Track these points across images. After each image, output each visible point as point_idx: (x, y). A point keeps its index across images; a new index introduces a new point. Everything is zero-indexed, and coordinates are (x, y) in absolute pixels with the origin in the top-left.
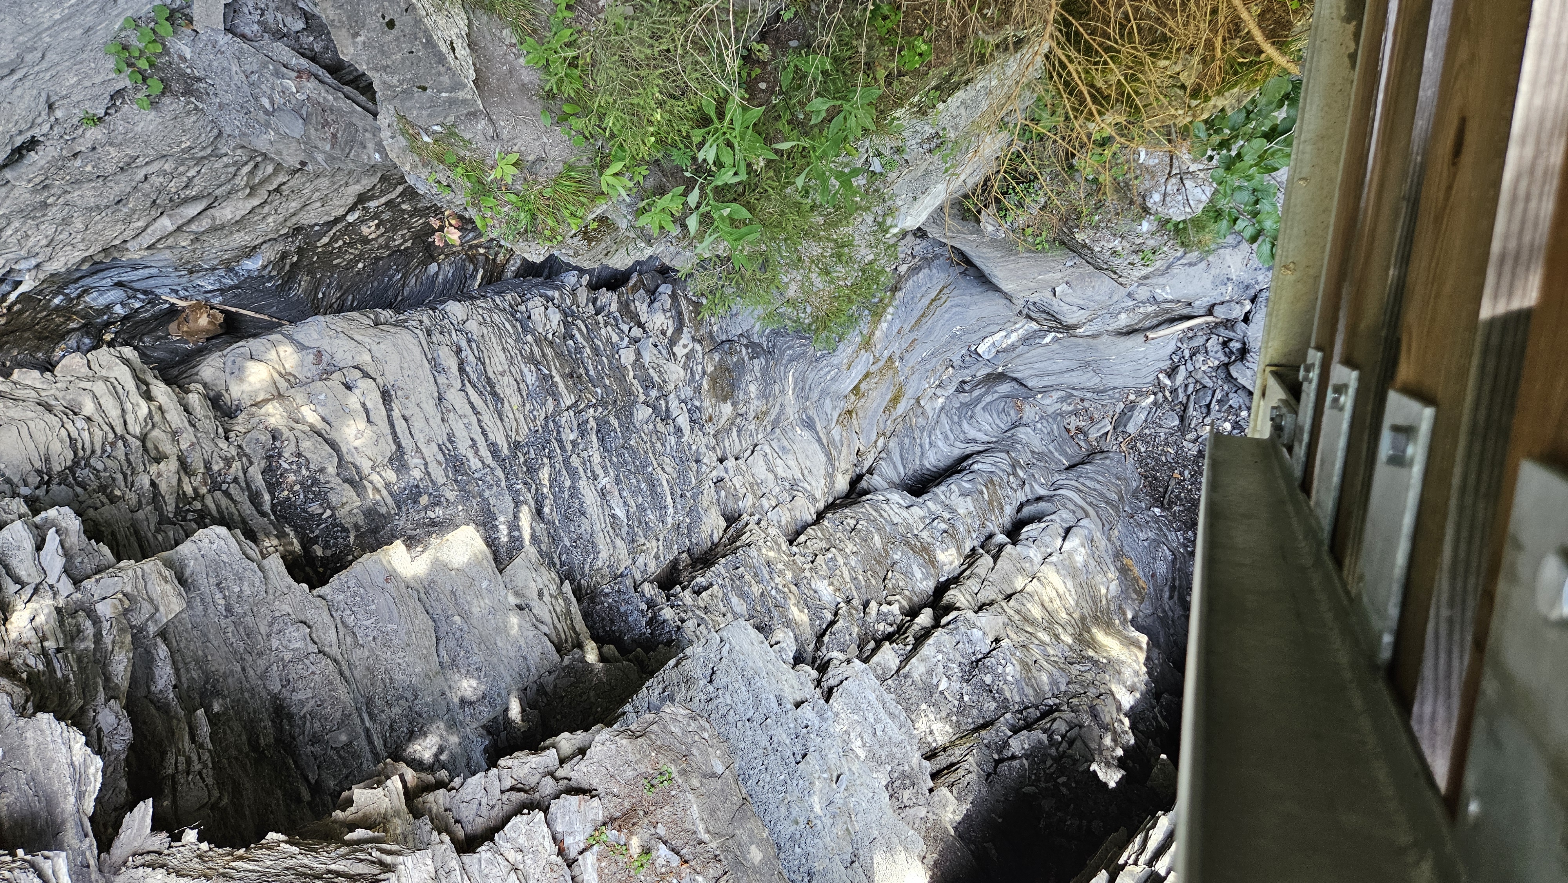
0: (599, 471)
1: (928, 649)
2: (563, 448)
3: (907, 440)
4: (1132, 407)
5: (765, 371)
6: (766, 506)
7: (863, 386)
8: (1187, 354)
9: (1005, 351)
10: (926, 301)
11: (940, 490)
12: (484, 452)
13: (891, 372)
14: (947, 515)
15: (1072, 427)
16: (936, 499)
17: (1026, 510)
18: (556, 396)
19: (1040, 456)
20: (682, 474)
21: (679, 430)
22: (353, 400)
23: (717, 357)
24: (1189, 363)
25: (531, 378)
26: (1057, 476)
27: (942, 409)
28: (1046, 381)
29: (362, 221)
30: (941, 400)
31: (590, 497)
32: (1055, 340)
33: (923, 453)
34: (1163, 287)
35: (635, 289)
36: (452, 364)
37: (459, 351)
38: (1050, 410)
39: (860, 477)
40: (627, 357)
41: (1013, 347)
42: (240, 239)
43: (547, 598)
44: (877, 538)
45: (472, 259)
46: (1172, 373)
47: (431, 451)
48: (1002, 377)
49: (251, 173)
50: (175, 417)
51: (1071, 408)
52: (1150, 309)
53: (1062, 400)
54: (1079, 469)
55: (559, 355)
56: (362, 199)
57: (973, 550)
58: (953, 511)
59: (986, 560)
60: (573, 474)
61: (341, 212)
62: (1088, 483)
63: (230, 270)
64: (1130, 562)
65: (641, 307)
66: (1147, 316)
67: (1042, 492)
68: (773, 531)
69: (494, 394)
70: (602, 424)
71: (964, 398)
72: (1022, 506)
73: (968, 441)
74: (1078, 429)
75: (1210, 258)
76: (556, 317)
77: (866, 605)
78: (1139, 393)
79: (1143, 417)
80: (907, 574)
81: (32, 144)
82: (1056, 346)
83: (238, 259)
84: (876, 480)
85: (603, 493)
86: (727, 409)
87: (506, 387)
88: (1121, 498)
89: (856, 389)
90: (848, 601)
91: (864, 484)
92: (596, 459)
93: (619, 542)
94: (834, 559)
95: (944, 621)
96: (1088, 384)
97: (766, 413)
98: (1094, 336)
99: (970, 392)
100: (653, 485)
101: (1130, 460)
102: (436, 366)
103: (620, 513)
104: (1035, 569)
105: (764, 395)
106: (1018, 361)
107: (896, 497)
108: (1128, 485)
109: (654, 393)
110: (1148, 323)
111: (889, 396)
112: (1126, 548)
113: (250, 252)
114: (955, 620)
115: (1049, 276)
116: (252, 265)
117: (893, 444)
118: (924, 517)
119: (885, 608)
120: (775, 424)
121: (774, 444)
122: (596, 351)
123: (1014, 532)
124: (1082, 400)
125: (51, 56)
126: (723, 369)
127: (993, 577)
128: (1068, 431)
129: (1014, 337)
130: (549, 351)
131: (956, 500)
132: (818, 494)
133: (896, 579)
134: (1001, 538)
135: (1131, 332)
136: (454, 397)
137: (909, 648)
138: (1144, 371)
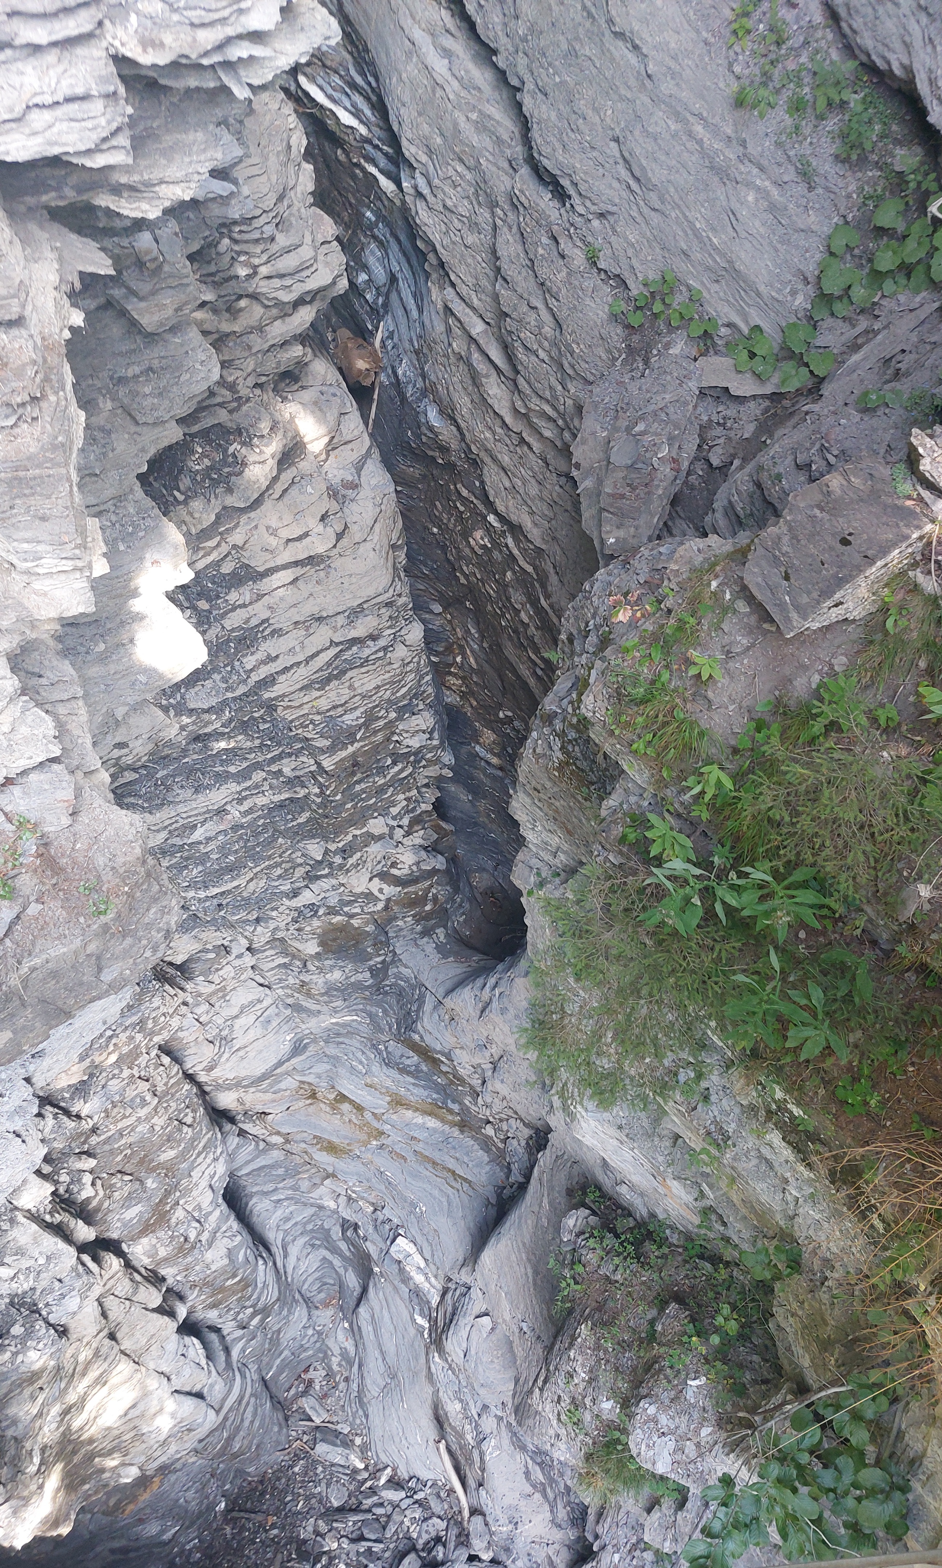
0: (246, 805)
1: (52, 1243)
2: (273, 760)
3: (281, 1171)
4: (347, 1444)
5: (358, 986)
6: (199, 1010)
7: (346, 1107)
8: (420, 1496)
9: (402, 1271)
10: (451, 1164)
11: (234, 1224)
12: (263, 672)
13: (363, 1137)
14: (204, 1237)
15: (311, 1374)
16: (224, 1219)
17: (213, 1337)
18: (331, 750)
19: (275, 1341)
20: (246, 903)
21: (295, 893)
22: (313, 523)
23: (370, 928)
24: (409, 1501)
25: (349, 719)
26: (253, 1367)
27: (321, 1208)
28: (367, 1329)
29: (489, 529)
30: (332, 1205)
31: (218, 796)
32: (420, 1330)
33: (266, 1194)
34: (497, 1447)
35: (437, 829)
36: (360, 630)
37: (373, 638)
38: (330, 1343)
39: (232, 1120)
40: (377, 825)
41: (405, 1278)
42: (463, 403)
43: (116, 753)
44: (171, 1154)
45: (449, 649)
46: (395, 1483)
47: (260, 611)
48: (366, 1273)
49: (544, 415)
50: (279, 330)
51: (335, 1368)
52: (469, 1437)
53: (344, 1354)
54: (265, 1395)
55: (376, 749)
56: (515, 529)
57: (164, 1279)
58: (210, 1244)
59: (155, 1298)
60: (244, 775)
61: (501, 508)
62: (250, 1409)
63: (424, 393)
64: (155, 1486)
65: (417, 838)
66: (460, 1435)
67: (235, 1353)
68: (175, 1022)
69: (328, 680)
70: (300, 804)
71: (336, 1233)
72: (217, 1330)
73: (285, 1248)
74: (310, 1382)
75: (537, 1496)
76: (415, 743)
77: (89, 1154)
78: (364, 1449)
79: (338, 1460)
80: (129, 1200)
81: (561, 195)
82: (412, 1331)
83: (438, 401)
84: (234, 1141)
85: (221, 812)
86: (312, 948)
87: (336, 693)
88: (235, 1456)
89: (342, 1098)
90: (94, 1130)
91: (228, 1127)
92: (261, 801)
93: (163, 835)
94: (144, 1103)
95: (86, 1258)
96: (368, 1381)
97: (309, 995)
98: (430, 1376)
99: (345, 1238)
100: (232, 870)
101: (280, 1456)
102: (356, 613)
103: (198, 834)
104: (152, 1365)
105: (330, 990)
106: (389, 1289)
107: (221, 1168)
108: (251, 1461)
109: (338, 860)
110: (452, 1439)
111: (334, 1139)
112: (173, 1478)
113: (449, 414)
114: (89, 1272)
115: (505, 1305)
116: (433, 416)
117: (276, 1155)
118: (200, 1210)
119: (87, 1178)
120: (297, 1008)
121: (272, 1010)
122: (381, 790)
123: (189, 1328)
124: (347, 1380)
125: (655, 218)
126: (358, 936)
127: (136, 1310)
128: (306, 1370)
129: (419, 1278)
130: (379, 737)
131: (222, 1245)
132: (215, 1073)
133: (123, 1187)
134: (182, 1312)
135: (440, 1420)
136: (322, 635)
137: (48, 1218)
138: (392, 1449)
